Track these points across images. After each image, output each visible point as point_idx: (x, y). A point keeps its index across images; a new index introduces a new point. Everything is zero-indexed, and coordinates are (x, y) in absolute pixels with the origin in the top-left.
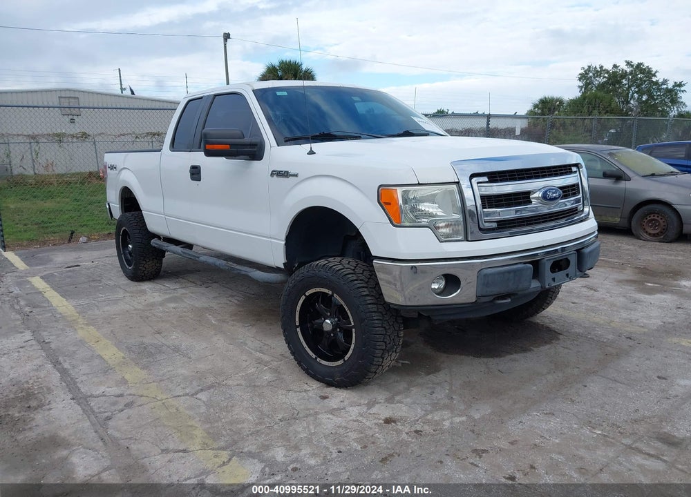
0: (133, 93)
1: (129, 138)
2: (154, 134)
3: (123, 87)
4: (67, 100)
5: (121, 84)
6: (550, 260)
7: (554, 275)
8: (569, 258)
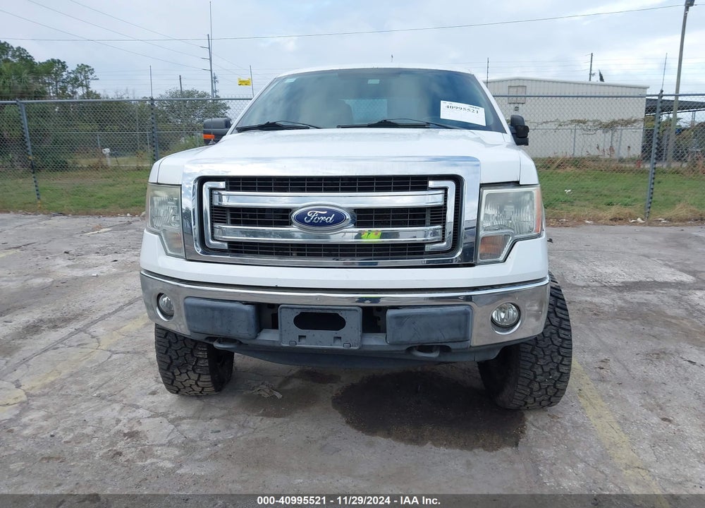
0: (602, 79)
1: (553, 126)
2: (579, 122)
3: (592, 72)
4: (515, 89)
5: (591, 70)
6: (293, 308)
7: (303, 332)
8: (343, 315)
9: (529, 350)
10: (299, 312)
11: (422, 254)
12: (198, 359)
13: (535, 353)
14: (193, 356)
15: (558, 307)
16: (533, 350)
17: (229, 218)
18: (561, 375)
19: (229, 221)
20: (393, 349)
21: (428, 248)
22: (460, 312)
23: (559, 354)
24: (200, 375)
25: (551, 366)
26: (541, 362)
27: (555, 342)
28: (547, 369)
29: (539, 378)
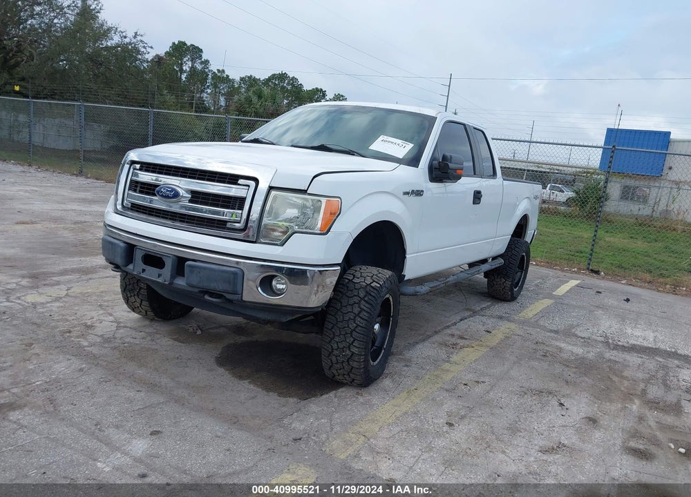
6: (142, 250)
7: (145, 267)
8: (165, 259)
9: (330, 328)
10: (145, 252)
11: (224, 228)
12: (141, 288)
13: (333, 330)
14: (138, 285)
15: (365, 301)
16: (332, 328)
17: (138, 189)
18: (352, 355)
19: (138, 191)
20: (190, 289)
21: (229, 225)
22: (230, 271)
23: (352, 336)
24: (142, 300)
25: (344, 344)
26: (337, 339)
27: (350, 326)
28: (341, 346)
29: (336, 352)
